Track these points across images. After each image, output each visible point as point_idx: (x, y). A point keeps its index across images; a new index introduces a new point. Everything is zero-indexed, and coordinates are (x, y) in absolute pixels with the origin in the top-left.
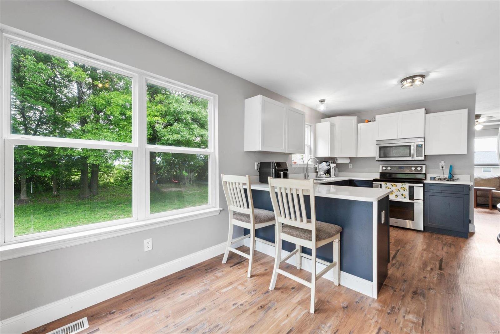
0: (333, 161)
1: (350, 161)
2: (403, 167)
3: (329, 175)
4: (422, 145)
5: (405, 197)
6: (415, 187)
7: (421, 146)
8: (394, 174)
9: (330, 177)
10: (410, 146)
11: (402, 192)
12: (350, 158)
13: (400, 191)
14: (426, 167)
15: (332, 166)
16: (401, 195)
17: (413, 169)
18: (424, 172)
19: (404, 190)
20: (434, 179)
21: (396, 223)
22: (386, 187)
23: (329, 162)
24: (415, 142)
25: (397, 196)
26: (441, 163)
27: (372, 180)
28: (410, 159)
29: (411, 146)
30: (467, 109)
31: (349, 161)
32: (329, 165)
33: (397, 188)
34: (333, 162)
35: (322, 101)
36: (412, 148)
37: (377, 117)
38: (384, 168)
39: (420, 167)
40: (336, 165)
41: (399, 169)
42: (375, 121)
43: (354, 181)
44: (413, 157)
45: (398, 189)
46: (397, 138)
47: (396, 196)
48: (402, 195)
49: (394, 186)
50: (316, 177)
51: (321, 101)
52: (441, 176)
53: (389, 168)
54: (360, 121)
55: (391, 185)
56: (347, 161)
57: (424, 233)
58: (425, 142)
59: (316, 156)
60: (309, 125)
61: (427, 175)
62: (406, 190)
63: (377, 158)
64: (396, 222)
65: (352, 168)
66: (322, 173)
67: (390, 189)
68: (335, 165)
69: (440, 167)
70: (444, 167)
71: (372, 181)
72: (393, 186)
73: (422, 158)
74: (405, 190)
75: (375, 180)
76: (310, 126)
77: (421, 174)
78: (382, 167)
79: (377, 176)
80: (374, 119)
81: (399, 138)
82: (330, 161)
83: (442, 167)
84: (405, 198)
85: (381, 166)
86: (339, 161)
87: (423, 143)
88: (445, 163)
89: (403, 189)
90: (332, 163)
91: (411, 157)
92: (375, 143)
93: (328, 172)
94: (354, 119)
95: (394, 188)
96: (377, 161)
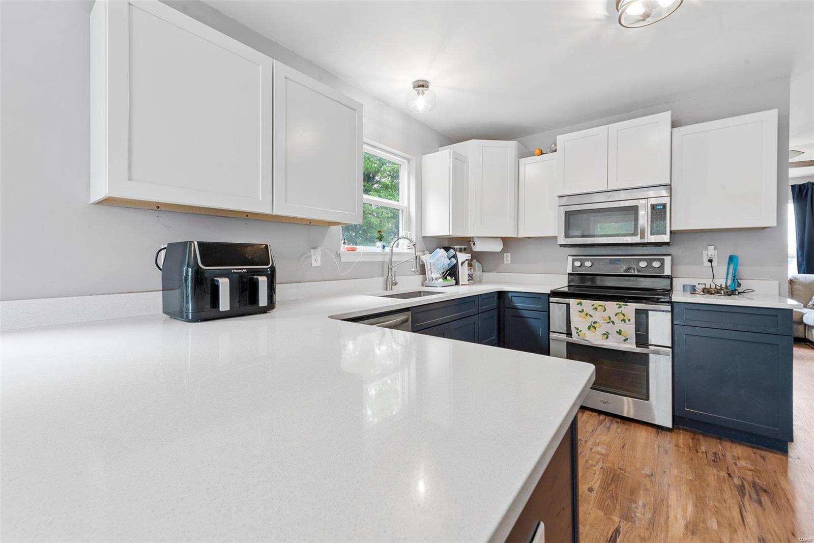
0: (463, 247)
1: (504, 246)
2: (619, 260)
3: (455, 279)
4: (664, 206)
5: (627, 339)
6: (650, 312)
7: (661, 207)
8: (598, 278)
9: (457, 283)
10: (635, 209)
11: (619, 326)
12: (504, 240)
13: (613, 323)
14: (672, 260)
15: (462, 257)
16: (617, 332)
17: (643, 264)
18: (667, 272)
19: (624, 320)
20: (693, 290)
21: (604, 403)
22: (580, 311)
23: (454, 249)
24: (647, 198)
25: (606, 335)
26: (707, 249)
27: (549, 292)
28: (637, 239)
29: (640, 209)
30: (777, 110)
31: (502, 247)
32: (455, 256)
33: (606, 314)
34: (465, 249)
35: (422, 85)
36: (642, 213)
37: (560, 139)
38: (578, 264)
39: (659, 260)
40: (470, 255)
41: (611, 266)
42: (556, 151)
43: (510, 295)
44: (642, 237)
45: (610, 318)
46: (605, 189)
47: (603, 334)
48: (619, 333)
49: (599, 308)
50: (423, 285)
51: (419, 86)
52: (708, 283)
53: (588, 264)
54: (524, 153)
55: (593, 305)
56: (498, 247)
57: (674, 435)
58: (671, 196)
59: (423, 235)
60: (405, 158)
61: (674, 279)
62: (629, 320)
63: (562, 240)
64: (605, 401)
65: (509, 262)
66: (435, 275)
67: (591, 316)
68: (468, 256)
69: (705, 259)
70: (714, 260)
71: (549, 295)
72: (596, 309)
73: (666, 238)
74: (627, 321)
75: (555, 294)
76: (409, 160)
77: (660, 277)
78: (574, 261)
79: (562, 283)
80: (553, 146)
81: (610, 189)
82: (458, 247)
83: (711, 261)
84: (625, 340)
85: (570, 259)
86: (479, 247)
87: (666, 200)
88: (716, 251)
89: (622, 317)
90: (461, 250)
91: (639, 236)
92: (557, 201)
93: (452, 272)
94: (510, 147)
95: (598, 316)
96: (561, 246)
